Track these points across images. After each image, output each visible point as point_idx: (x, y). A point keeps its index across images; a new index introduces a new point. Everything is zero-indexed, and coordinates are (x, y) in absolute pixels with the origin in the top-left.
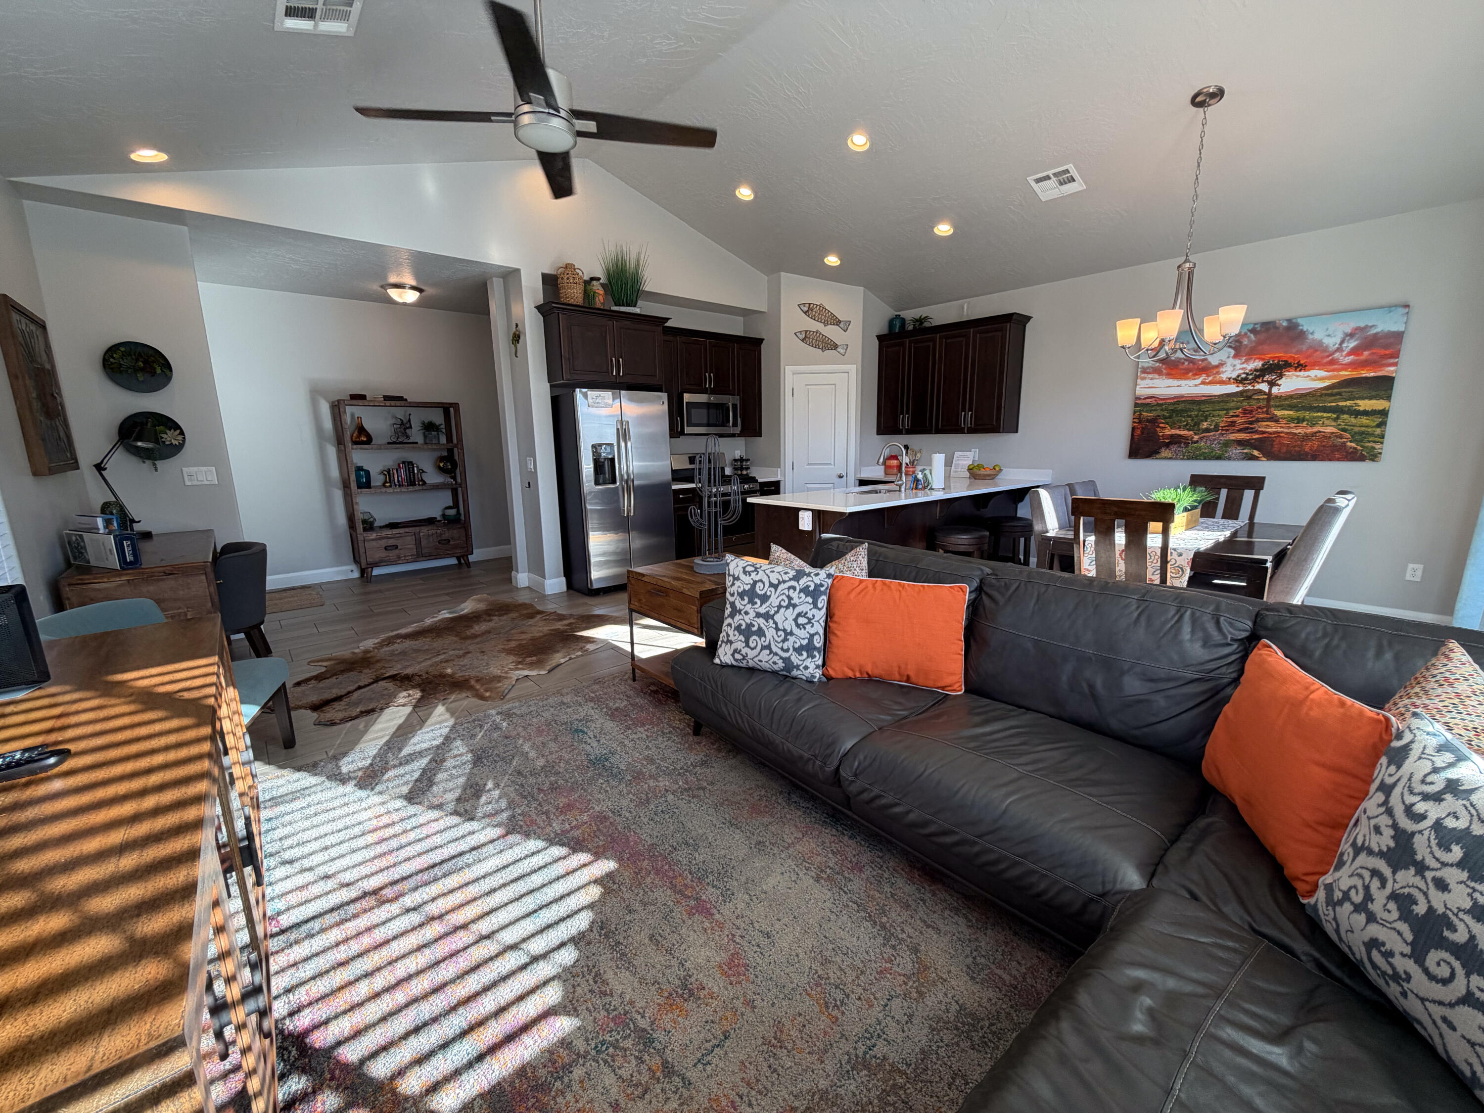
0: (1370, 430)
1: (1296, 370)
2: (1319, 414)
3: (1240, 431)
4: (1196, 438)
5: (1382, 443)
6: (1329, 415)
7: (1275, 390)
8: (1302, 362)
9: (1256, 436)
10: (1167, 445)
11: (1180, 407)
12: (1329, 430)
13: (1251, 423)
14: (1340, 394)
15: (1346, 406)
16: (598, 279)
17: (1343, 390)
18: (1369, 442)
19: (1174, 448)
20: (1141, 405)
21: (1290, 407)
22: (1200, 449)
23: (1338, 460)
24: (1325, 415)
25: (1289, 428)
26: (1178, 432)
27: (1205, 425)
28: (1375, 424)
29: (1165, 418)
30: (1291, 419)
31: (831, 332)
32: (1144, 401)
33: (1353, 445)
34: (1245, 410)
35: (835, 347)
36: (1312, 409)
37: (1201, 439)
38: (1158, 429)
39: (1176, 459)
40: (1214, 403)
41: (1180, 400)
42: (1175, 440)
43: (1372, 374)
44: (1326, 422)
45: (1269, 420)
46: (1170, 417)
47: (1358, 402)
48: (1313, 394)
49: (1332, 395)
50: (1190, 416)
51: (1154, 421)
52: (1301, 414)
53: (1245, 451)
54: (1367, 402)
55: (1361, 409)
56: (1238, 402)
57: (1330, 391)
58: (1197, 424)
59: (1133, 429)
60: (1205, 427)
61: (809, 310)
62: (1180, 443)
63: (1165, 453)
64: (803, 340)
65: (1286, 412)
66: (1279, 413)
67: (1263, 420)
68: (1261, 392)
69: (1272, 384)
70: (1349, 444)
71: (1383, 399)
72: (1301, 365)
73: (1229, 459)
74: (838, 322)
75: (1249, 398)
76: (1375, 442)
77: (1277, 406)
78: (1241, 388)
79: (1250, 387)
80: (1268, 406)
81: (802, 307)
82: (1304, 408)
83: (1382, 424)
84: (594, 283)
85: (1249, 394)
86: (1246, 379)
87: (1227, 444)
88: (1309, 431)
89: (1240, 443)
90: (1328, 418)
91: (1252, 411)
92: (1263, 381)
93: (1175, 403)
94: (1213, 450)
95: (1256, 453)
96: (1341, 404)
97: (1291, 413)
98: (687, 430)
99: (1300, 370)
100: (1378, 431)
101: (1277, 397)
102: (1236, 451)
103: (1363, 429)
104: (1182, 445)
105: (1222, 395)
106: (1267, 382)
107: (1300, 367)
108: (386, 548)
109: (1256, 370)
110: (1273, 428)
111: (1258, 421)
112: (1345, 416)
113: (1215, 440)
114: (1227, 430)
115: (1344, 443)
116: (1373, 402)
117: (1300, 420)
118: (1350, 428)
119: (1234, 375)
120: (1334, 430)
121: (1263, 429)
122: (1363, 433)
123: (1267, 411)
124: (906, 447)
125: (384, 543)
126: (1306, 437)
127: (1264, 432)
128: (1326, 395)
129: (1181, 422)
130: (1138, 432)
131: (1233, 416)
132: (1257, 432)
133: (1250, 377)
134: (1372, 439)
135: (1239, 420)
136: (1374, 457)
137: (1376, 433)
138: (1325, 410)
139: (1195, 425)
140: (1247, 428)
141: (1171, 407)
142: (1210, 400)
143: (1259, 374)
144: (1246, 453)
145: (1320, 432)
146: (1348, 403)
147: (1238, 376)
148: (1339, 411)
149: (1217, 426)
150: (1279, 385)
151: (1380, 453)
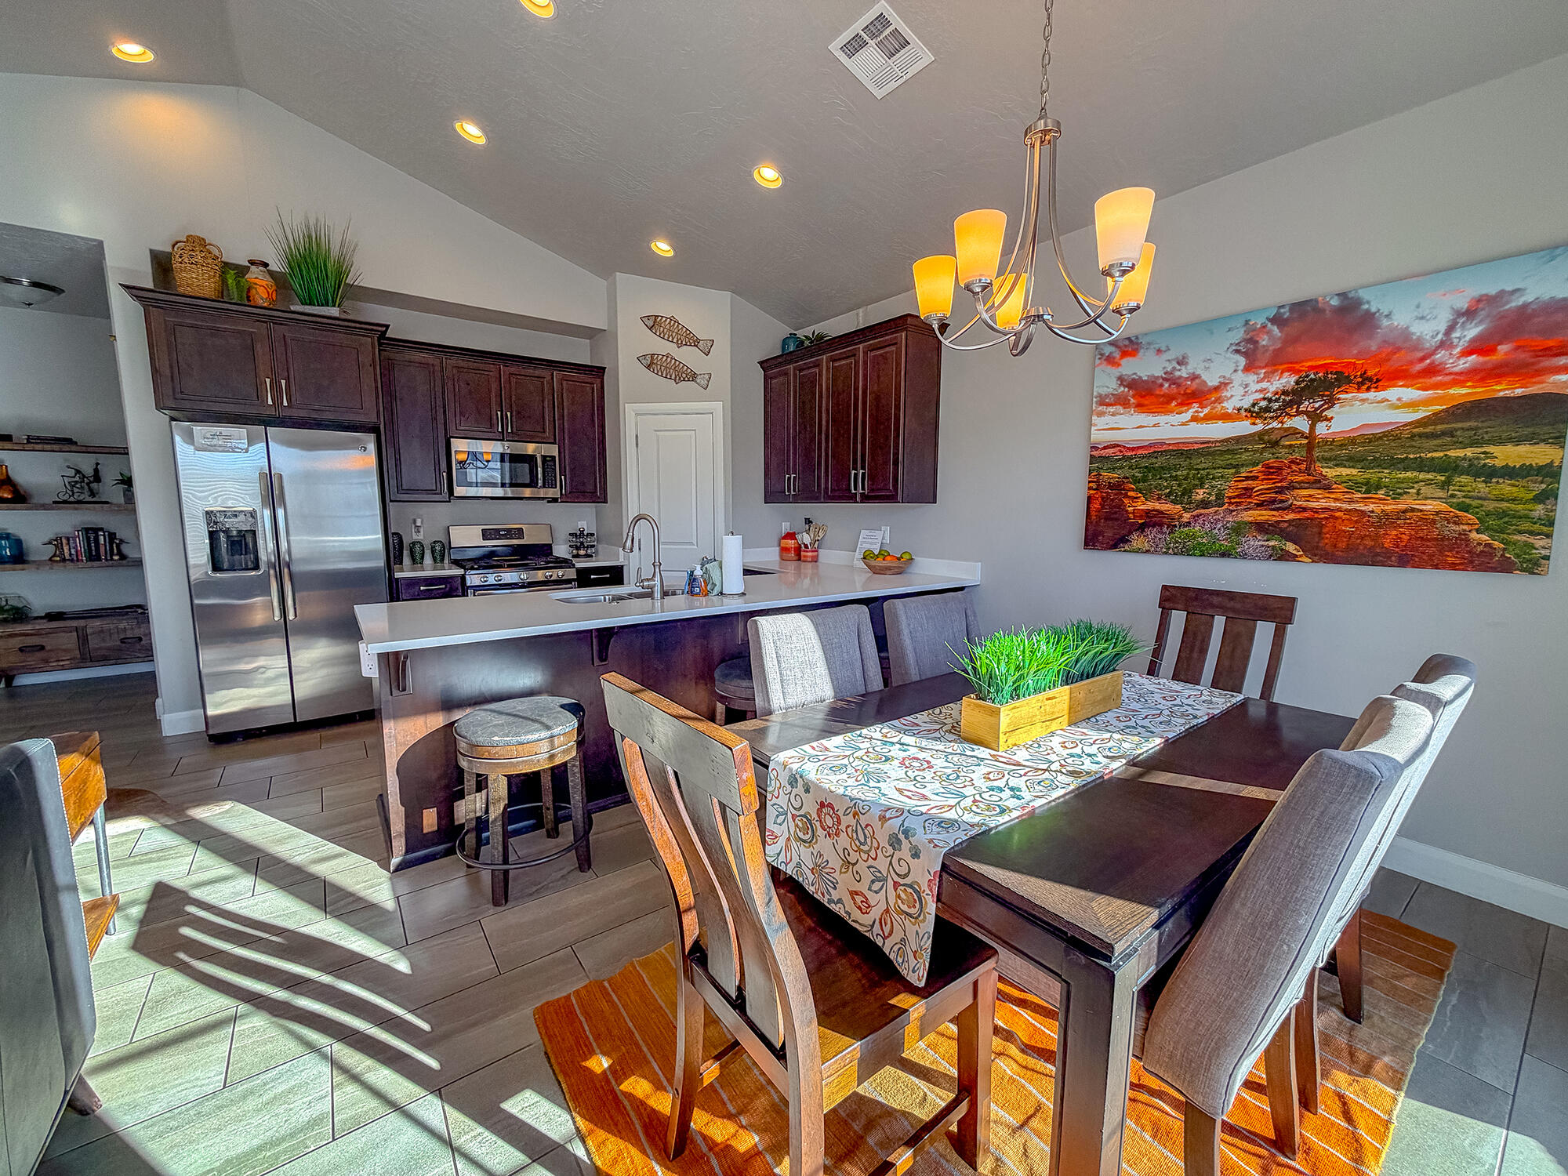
0: (1520, 507)
1: (1359, 390)
2: (1409, 474)
3: (1260, 505)
4: (1187, 516)
5: (1549, 536)
6: (1430, 476)
7: (1321, 429)
8: (1370, 373)
9: (1291, 516)
10: (1142, 528)
11: (1160, 462)
12: (1431, 506)
13: (1281, 490)
14: (1451, 433)
15: (1464, 458)
16: (266, 265)
17: (1459, 425)
18: (1520, 532)
19: (1152, 533)
20: (1100, 458)
21: (1352, 461)
22: (1194, 536)
23: (1453, 567)
24: (1422, 476)
25: (1352, 501)
26: (1157, 506)
27: (1200, 494)
28: (1531, 496)
29: (1136, 481)
30: (1354, 485)
31: (688, 356)
32: (1103, 453)
33: (1484, 537)
34: (1268, 467)
35: (693, 377)
36: (1393, 463)
37: (1196, 518)
38: (1126, 501)
39: (1155, 552)
40: (1213, 454)
41: (1157, 450)
42: (1153, 521)
43: (1519, 392)
44: (1424, 490)
45: (1312, 484)
46: (1144, 479)
47: (1491, 449)
48: (1393, 435)
49: (1433, 436)
50: (1176, 478)
51: (1118, 486)
52: (1372, 475)
53: (1271, 543)
54: (1510, 449)
55: (1498, 463)
56: (1255, 452)
57: (1429, 429)
58: (1187, 492)
59: (1090, 499)
60: (1199, 497)
61: (654, 323)
62: (1161, 525)
63: (1137, 540)
64: (648, 367)
65: (1345, 471)
66: (1330, 472)
67: (1301, 486)
68: (1295, 432)
69: (1315, 417)
70: (1474, 535)
71: (1545, 441)
72: (1370, 379)
73: (1244, 556)
74: (696, 343)
75: (1275, 444)
76: (1531, 533)
77: (1326, 460)
78: (1260, 427)
79: (1275, 424)
80: (1310, 460)
81: (645, 320)
82: (1378, 463)
83: (1548, 496)
84: (253, 268)
85: (1273, 437)
86: (1267, 409)
87: (1238, 530)
88: (1391, 507)
89: (1261, 528)
90: (1428, 483)
91: (1280, 469)
92: (1298, 413)
93: (1149, 456)
94: (1215, 539)
95: (1291, 547)
96: (1452, 453)
97: (1354, 471)
98: (459, 491)
99: (1368, 390)
100: (1539, 510)
101: (1325, 442)
102: (1254, 542)
103: (1505, 505)
104: (1165, 529)
105: (1227, 440)
106: (1306, 413)
107: (1369, 382)
108: (21, 650)
109: (1285, 393)
110: (1320, 501)
111: (1291, 487)
112: (1464, 479)
113: (1217, 521)
114: (1238, 504)
115: (1464, 533)
116: (1523, 449)
117: (1370, 487)
118: (1475, 503)
119: (1246, 403)
120: (1443, 507)
121: (1304, 504)
122: (1504, 513)
123: (1308, 469)
124: (808, 521)
125: (17, 642)
126: (1388, 520)
127: (1305, 509)
128: (1420, 436)
129: (1159, 487)
130: (1096, 505)
131: (1247, 478)
132: (1290, 508)
133: (1275, 405)
134: (1526, 526)
135: (1259, 486)
136: (1533, 565)
137: (1535, 514)
138: (1421, 466)
139: (1183, 494)
140: (1273, 501)
141: (1145, 463)
142: (1206, 450)
143: (1291, 400)
144: (1273, 547)
145: (1413, 510)
146: (1469, 452)
147: (1254, 405)
148: (1451, 468)
149: (1219, 496)
150: (1329, 420)
151: (1547, 558)
